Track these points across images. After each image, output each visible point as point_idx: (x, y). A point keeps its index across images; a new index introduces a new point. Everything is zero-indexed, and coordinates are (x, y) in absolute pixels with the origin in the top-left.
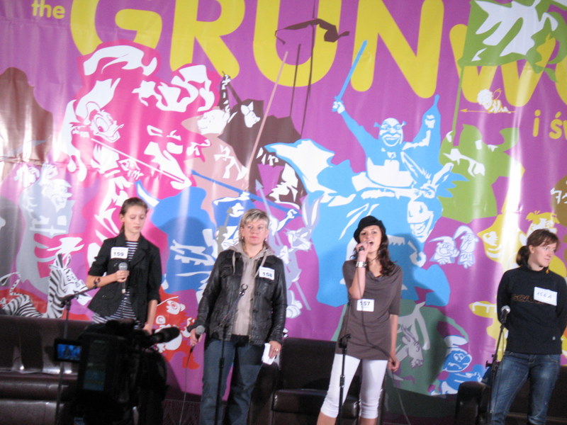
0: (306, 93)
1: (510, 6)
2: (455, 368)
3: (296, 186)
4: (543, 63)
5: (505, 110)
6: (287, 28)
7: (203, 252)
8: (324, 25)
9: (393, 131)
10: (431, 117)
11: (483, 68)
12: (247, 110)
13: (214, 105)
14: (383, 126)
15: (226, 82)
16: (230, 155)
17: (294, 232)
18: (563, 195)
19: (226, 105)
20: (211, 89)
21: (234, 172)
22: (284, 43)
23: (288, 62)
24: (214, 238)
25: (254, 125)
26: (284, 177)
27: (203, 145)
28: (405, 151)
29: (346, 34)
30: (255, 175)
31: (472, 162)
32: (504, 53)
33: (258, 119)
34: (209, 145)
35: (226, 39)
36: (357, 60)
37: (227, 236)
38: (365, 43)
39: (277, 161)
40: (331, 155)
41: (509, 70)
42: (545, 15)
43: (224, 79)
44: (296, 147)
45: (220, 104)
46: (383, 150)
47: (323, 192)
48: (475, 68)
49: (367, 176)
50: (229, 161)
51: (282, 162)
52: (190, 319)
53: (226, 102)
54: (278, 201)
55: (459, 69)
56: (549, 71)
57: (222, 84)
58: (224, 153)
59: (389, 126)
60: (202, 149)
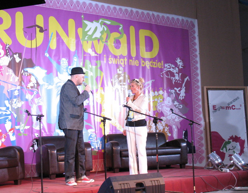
0: (35, 50)
1: (93, 23)
2: (92, 140)
3: (36, 83)
4: (104, 40)
5: (96, 55)
6: (27, 28)
7: (6, 109)
8: (39, 27)
9: (64, 62)
10: (75, 57)
11: (89, 41)
12: (16, 57)
13: (4, 55)
14: (61, 61)
15: (8, 46)
16: (12, 73)
17: (37, 99)
18: (115, 81)
19: (9, 55)
20: (3, 49)
21: (14, 79)
22: (26, 33)
23: (28, 39)
24: (9, 103)
25: (19, 62)
26: (31, 79)
27: (2, 69)
28: (69, 69)
29: (46, 30)
30: (22, 80)
31: (89, 72)
32: (93, 37)
33: (20, 59)
34: (4, 69)
35: (6, 31)
36: (51, 39)
37: (14, 102)
38: (52, 33)
39: (28, 74)
40: (46, 71)
41: (95, 42)
42: (103, 26)
43: (7, 45)
44: (34, 69)
45: (6, 54)
46: (62, 69)
47: (45, 84)
48: (86, 41)
49: (58, 78)
50: (12, 75)
51: (30, 75)
52: (4, 135)
53: (8, 54)
54: (30, 89)
55: (82, 42)
56: (106, 43)
57: (6, 47)
58: (10, 72)
59: (63, 61)
60: (2, 71)
